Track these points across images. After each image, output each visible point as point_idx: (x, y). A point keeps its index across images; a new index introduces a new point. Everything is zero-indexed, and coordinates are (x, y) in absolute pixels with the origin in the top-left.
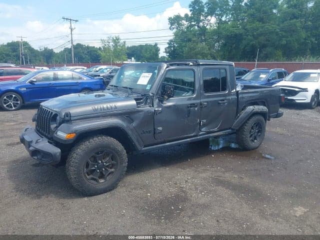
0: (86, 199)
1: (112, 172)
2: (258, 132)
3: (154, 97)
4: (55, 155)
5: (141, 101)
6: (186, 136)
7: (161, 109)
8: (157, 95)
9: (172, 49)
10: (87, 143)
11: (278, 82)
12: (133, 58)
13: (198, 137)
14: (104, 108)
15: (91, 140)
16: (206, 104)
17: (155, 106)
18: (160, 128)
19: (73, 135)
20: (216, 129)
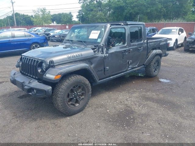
0: (68, 118)
1: (83, 99)
2: (157, 66)
3: (104, 47)
4: (48, 91)
5: (95, 50)
6: (121, 71)
7: (108, 55)
8: (105, 46)
9: (81, 15)
10: (68, 81)
11: (154, 35)
12: (55, 22)
13: (128, 72)
14: (74, 56)
15: (70, 79)
16: (131, 50)
17: (105, 53)
18: (108, 68)
19: (59, 76)
20: (136, 66)
